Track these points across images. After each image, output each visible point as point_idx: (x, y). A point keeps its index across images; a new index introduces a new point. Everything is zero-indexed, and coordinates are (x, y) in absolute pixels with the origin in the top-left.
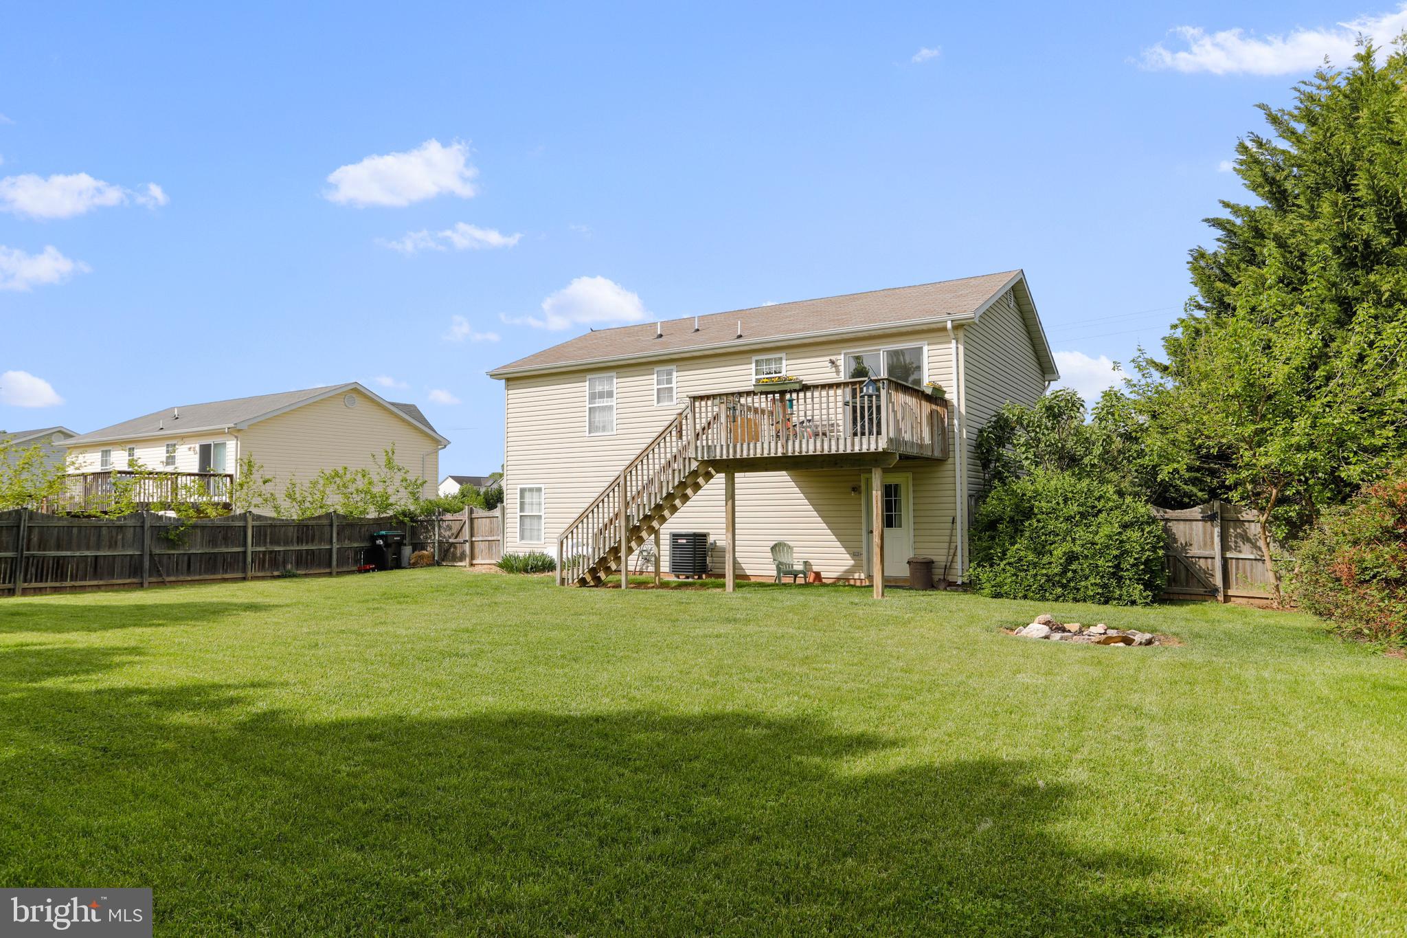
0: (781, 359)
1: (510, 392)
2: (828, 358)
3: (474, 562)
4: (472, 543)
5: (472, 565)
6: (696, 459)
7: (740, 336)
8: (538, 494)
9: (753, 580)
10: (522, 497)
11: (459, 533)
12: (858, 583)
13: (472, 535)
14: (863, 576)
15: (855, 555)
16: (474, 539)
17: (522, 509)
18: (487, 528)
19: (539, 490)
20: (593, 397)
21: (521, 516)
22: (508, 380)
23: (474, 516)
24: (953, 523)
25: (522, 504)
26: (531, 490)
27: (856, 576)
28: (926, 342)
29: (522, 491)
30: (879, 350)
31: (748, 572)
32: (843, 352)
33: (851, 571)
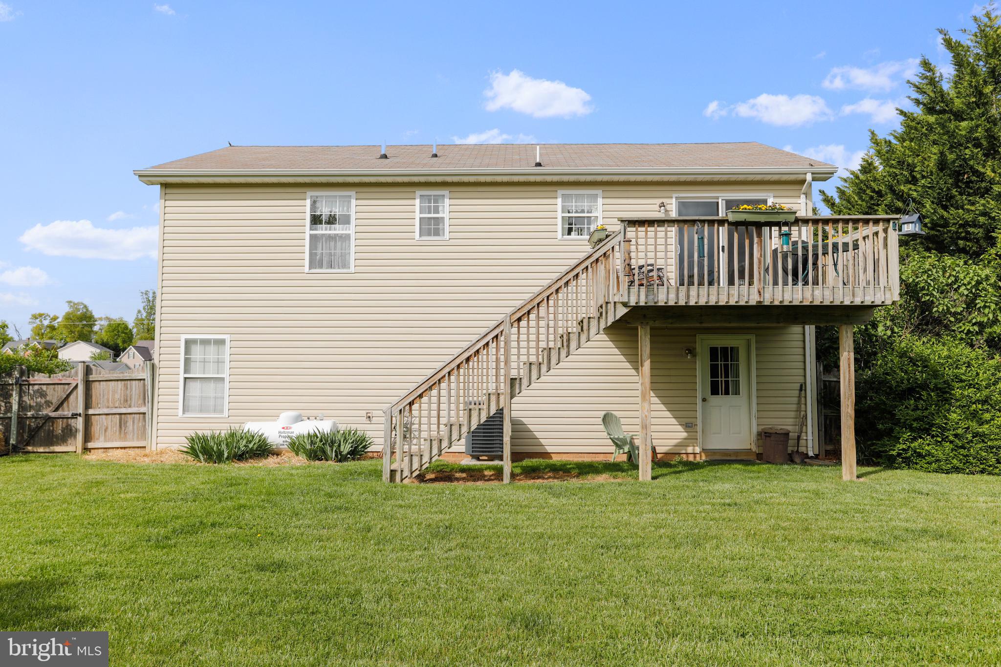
0: (595, 197)
1: (168, 203)
2: (658, 201)
3: (90, 445)
4: (88, 419)
5: (86, 450)
6: (625, 305)
7: (539, 165)
8: (216, 347)
9: (556, 459)
10: (187, 351)
11: (62, 404)
12: (691, 458)
13: (87, 406)
14: (698, 450)
15: (689, 426)
16: (91, 412)
17: (186, 371)
18: (117, 396)
19: (222, 342)
20: (316, 220)
21: (185, 378)
22: (165, 186)
23: (91, 378)
24: (801, 390)
25: (187, 361)
26: (205, 342)
27: (690, 450)
28: (772, 195)
29: (188, 343)
30: (718, 198)
31: (549, 449)
32: (675, 195)
33: (683, 444)
